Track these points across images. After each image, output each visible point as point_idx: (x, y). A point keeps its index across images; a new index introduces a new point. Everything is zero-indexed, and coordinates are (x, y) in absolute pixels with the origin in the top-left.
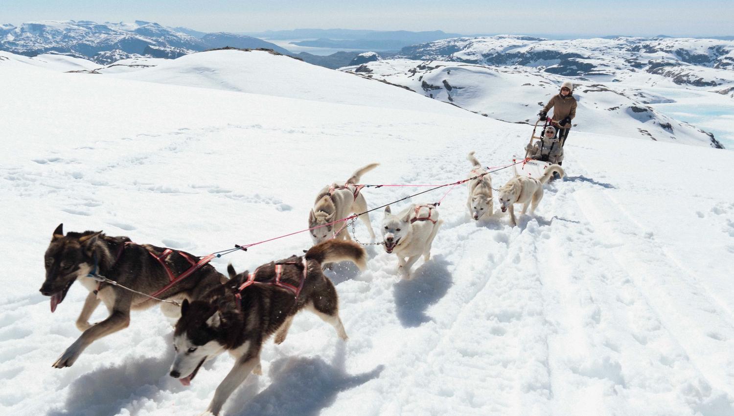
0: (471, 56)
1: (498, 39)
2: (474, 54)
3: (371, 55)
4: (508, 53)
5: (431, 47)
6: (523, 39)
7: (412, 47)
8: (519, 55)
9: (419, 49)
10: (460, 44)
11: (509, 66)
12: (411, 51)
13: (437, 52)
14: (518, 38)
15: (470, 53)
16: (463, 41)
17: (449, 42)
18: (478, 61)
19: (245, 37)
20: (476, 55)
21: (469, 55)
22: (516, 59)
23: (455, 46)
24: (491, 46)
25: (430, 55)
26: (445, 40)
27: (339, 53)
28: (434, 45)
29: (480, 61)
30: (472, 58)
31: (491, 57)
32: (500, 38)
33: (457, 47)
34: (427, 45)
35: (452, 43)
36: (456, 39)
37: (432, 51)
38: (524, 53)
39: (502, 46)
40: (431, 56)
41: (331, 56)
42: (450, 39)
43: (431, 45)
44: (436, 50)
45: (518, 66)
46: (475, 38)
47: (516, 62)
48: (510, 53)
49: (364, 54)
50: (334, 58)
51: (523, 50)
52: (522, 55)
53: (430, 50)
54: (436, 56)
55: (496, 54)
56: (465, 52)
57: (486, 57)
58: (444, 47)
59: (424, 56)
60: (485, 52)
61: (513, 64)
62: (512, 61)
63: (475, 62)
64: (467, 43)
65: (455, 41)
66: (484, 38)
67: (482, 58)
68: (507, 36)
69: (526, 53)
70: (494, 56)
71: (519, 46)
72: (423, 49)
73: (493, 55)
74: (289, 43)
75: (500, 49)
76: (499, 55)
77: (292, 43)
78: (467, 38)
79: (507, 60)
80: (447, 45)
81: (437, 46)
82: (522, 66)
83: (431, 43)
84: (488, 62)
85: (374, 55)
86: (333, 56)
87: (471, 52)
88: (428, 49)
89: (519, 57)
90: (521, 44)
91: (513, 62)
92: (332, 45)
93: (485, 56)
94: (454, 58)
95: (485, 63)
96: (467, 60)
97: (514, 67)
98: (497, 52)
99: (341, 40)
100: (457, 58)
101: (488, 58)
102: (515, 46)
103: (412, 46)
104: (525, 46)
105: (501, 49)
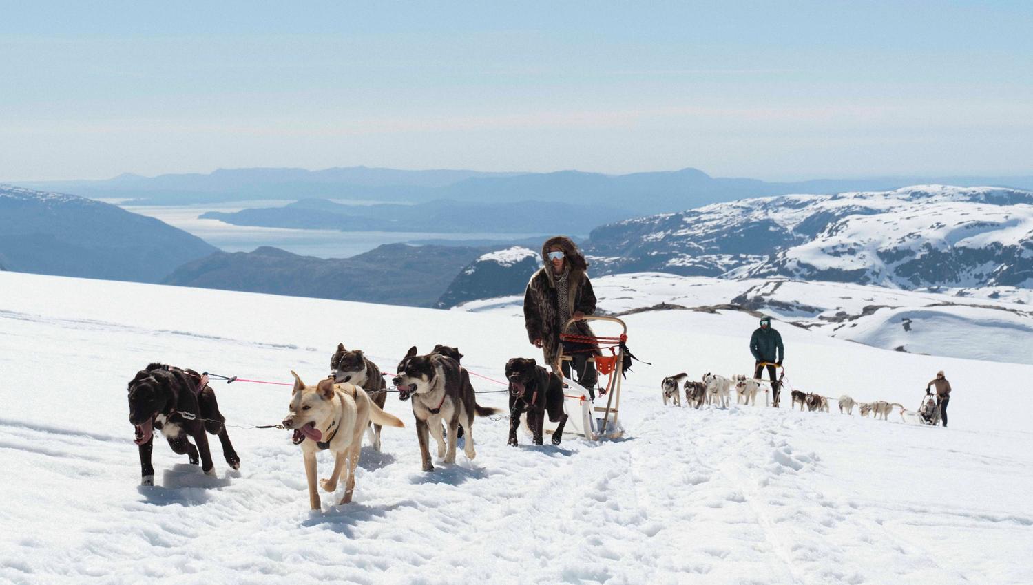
0: (843, 257)
1: (910, 200)
2: (852, 252)
3: (520, 258)
4: (964, 248)
5: (688, 226)
6: (991, 199)
7: (624, 228)
8: (999, 252)
9: (648, 232)
10: (787, 218)
11: (973, 290)
12: (623, 239)
13: (712, 243)
14: (974, 198)
15: (840, 249)
16: (794, 207)
17: (748, 210)
18: (868, 274)
19: (66, 200)
20: (858, 255)
21: (837, 254)
22: (989, 267)
23: (770, 222)
24: (907, 227)
25: (694, 253)
26: (734, 203)
27: (383, 248)
28: (698, 221)
29: (874, 273)
30: (848, 263)
31: (906, 260)
32: (917, 195)
33: (776, 225)
34: (677, 221)
35: (758, 215)
36: (768, 199)
37: (695, 238)
38: (1014, 248)
39: (940, 226)
40: (699, 258)
41: (358, 257)
42: (751, 201)
43: (689, 220)
44: (707, 236)
45: (1002, 289)
46: (835, 198)
47: (990, 276)
48: (969, 246)
49: (497, 256)
50: (373, 266)
51: (1010, 238)
52: (1008, 254)
53: (686, 237)
54: (714, 257)
55: (925, 252)
56: (824, 245)
57: (891, 261)
58: (733, 228)
59: (676, 256)
60: (886, 246)
61: (981, 281)
62: (977, 271)
63: (858, 277)
64: (808, 212)
65: (766, 206)
66: (861, 197)
67: (879, 263)
68: (935, 188)
69: (1020, 246)
70: (918, 256)
71: (995, 226)
72: (661, 235)
73: (912, 253)
74: (201, 217)
75: (934, 236)
76: (934, 253)
77: (208, 216)
78: (805, 198)
79: (958, 269)
80: (741, 219)
81: (710, 224)
82: (1012, 288)
83: (689, 215)
84: (898, 274)
85: (529, 258)
86: (368, 257)
87: (843, 246)
88: (681, 233)
89: (999, 260)
90: (1000, 219)
91: (979, 276)
92: (343, 221)
93: (886, 256)
94: (790, 265)
95: (890, 278)
96: (831, 270)
97: (991, 290)
98: (928, 246)
99: (371, 203)
100: (799, 263)
101: (896, 264)
102: (982, 226)
103: (625, 223)
104: (1014, 223)
105: (939, 234)
